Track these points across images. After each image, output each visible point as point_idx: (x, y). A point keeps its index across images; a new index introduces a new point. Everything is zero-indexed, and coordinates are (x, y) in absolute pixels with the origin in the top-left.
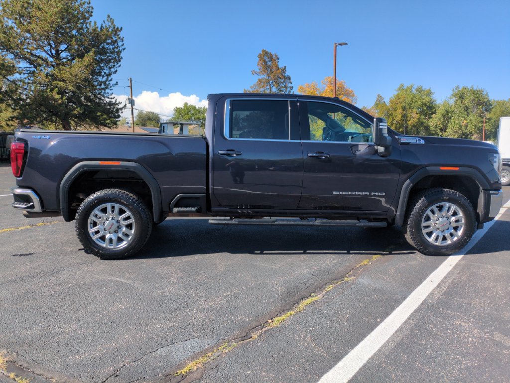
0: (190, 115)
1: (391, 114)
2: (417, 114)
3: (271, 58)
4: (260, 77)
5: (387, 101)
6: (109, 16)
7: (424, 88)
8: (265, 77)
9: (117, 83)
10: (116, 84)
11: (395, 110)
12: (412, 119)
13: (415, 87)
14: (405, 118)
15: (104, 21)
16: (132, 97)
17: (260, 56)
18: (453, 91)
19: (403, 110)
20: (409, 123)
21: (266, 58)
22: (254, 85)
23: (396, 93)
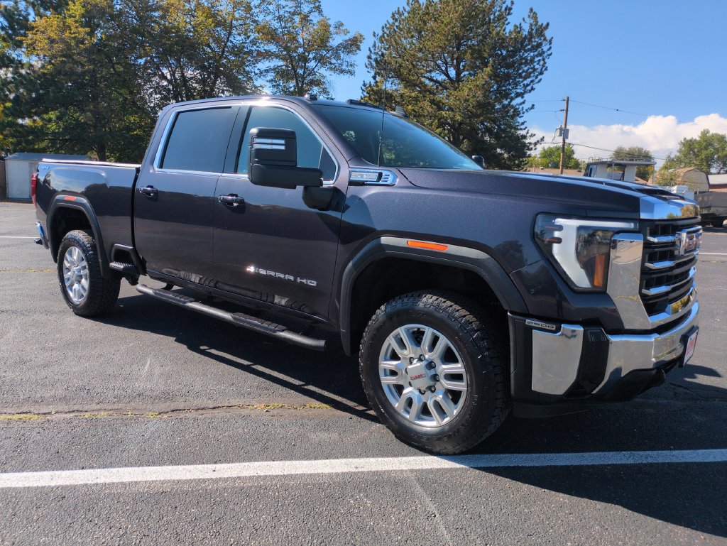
0: (711, 149)
6: (531, 10)
9: (533, 105)
10: (531, 108)
15: (524, 19)
16: (566, 125)
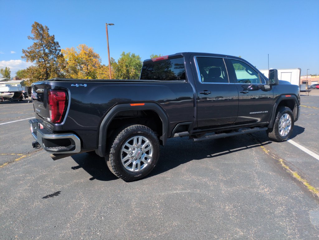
1: (120, 70)
2: (134, 69)
3: (42, 28)
4: (36, 41)
5: (116, 61)
7: (135, 55)
8: (37, 41)
11: (122, 67)
12: (132, 72)
13: (131, 54)
14: (128, 71)
17: (33, 26)
18: (151, 57)
19: (127, 67)
20: (130, 75)
21: (38, 28)
22: (31, 46)
23: (121, 57)
